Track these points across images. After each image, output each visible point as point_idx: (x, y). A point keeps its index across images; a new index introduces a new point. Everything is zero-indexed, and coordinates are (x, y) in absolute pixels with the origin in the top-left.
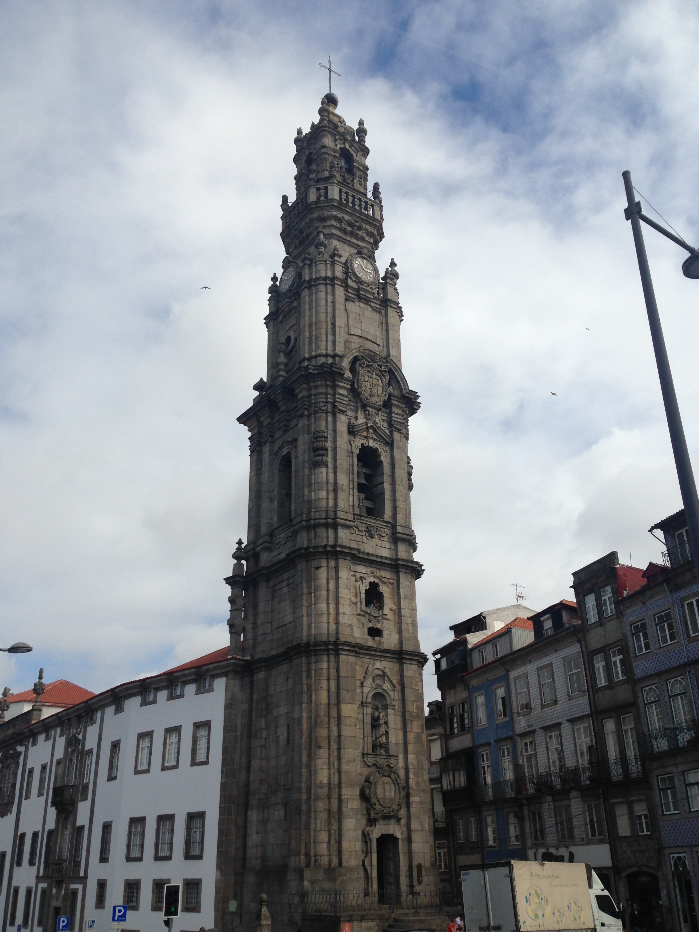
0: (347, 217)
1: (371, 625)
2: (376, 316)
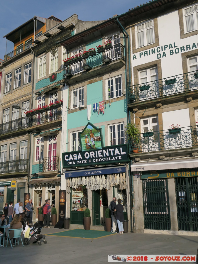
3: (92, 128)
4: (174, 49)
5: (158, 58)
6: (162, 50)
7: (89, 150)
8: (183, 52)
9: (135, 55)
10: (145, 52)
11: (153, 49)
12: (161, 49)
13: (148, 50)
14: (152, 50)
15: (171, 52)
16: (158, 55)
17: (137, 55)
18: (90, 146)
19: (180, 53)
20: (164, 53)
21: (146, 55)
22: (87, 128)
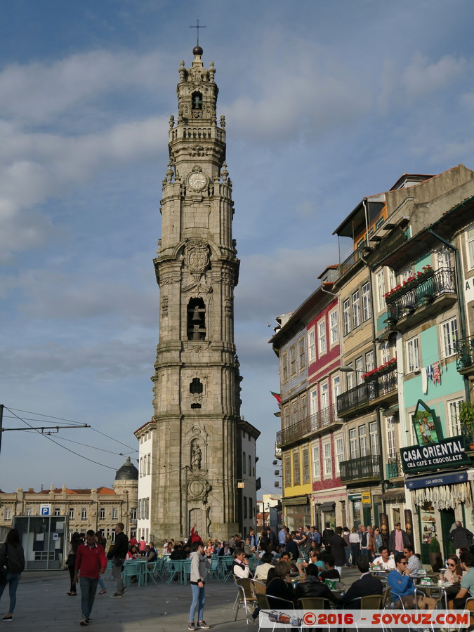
0: (191, 145)
1: (193, 402)
2: (207, 209)
3: (424, 410)
7: (426, 444)
9: (467, 283)
17: (471, 281)
18: (426, 438)
22: (419, 410)
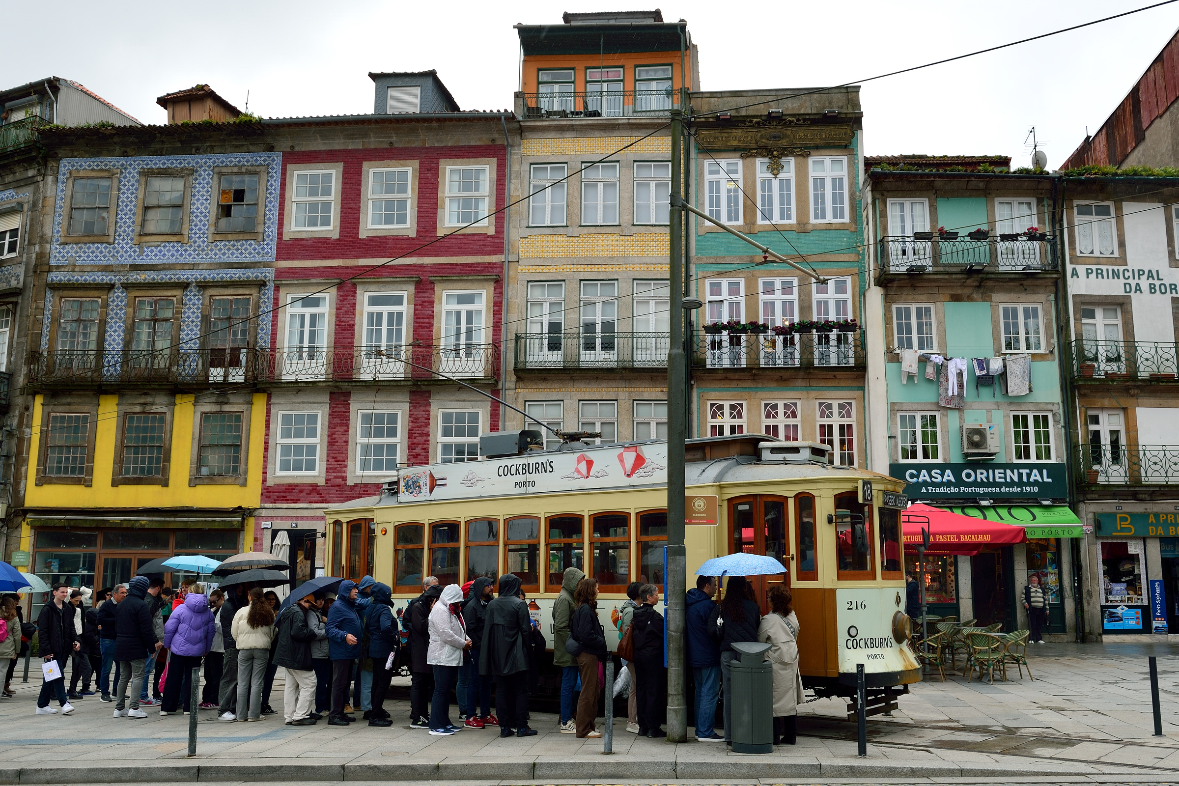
4: (1157, 283)
5: (1126, 292)
6: (1134, 278)
8: (1174, 295)
9: (1074, 269)
10: (1097, 270)
11: (1116, 268)
12: (1130, 274)
13: (1104, 268)
14: (1113, 270)
15: (1151, 288)
16: (1125, 284)
17: (1081, 269)
19: (1168, 296)
20: (1138, 284)
21: (1100, 276)
